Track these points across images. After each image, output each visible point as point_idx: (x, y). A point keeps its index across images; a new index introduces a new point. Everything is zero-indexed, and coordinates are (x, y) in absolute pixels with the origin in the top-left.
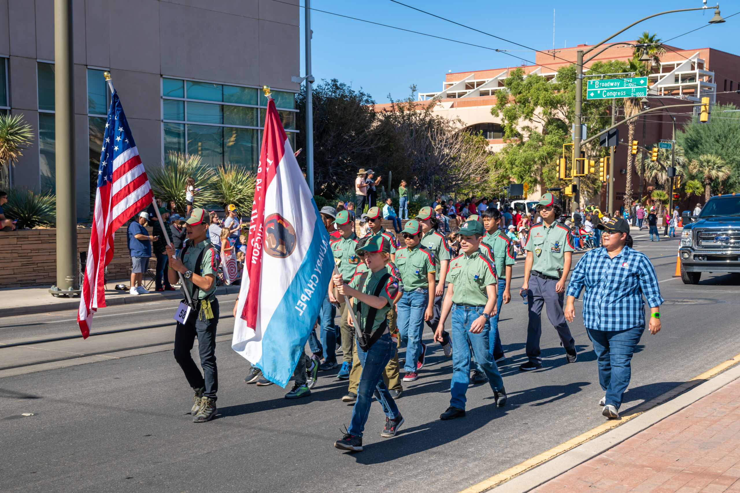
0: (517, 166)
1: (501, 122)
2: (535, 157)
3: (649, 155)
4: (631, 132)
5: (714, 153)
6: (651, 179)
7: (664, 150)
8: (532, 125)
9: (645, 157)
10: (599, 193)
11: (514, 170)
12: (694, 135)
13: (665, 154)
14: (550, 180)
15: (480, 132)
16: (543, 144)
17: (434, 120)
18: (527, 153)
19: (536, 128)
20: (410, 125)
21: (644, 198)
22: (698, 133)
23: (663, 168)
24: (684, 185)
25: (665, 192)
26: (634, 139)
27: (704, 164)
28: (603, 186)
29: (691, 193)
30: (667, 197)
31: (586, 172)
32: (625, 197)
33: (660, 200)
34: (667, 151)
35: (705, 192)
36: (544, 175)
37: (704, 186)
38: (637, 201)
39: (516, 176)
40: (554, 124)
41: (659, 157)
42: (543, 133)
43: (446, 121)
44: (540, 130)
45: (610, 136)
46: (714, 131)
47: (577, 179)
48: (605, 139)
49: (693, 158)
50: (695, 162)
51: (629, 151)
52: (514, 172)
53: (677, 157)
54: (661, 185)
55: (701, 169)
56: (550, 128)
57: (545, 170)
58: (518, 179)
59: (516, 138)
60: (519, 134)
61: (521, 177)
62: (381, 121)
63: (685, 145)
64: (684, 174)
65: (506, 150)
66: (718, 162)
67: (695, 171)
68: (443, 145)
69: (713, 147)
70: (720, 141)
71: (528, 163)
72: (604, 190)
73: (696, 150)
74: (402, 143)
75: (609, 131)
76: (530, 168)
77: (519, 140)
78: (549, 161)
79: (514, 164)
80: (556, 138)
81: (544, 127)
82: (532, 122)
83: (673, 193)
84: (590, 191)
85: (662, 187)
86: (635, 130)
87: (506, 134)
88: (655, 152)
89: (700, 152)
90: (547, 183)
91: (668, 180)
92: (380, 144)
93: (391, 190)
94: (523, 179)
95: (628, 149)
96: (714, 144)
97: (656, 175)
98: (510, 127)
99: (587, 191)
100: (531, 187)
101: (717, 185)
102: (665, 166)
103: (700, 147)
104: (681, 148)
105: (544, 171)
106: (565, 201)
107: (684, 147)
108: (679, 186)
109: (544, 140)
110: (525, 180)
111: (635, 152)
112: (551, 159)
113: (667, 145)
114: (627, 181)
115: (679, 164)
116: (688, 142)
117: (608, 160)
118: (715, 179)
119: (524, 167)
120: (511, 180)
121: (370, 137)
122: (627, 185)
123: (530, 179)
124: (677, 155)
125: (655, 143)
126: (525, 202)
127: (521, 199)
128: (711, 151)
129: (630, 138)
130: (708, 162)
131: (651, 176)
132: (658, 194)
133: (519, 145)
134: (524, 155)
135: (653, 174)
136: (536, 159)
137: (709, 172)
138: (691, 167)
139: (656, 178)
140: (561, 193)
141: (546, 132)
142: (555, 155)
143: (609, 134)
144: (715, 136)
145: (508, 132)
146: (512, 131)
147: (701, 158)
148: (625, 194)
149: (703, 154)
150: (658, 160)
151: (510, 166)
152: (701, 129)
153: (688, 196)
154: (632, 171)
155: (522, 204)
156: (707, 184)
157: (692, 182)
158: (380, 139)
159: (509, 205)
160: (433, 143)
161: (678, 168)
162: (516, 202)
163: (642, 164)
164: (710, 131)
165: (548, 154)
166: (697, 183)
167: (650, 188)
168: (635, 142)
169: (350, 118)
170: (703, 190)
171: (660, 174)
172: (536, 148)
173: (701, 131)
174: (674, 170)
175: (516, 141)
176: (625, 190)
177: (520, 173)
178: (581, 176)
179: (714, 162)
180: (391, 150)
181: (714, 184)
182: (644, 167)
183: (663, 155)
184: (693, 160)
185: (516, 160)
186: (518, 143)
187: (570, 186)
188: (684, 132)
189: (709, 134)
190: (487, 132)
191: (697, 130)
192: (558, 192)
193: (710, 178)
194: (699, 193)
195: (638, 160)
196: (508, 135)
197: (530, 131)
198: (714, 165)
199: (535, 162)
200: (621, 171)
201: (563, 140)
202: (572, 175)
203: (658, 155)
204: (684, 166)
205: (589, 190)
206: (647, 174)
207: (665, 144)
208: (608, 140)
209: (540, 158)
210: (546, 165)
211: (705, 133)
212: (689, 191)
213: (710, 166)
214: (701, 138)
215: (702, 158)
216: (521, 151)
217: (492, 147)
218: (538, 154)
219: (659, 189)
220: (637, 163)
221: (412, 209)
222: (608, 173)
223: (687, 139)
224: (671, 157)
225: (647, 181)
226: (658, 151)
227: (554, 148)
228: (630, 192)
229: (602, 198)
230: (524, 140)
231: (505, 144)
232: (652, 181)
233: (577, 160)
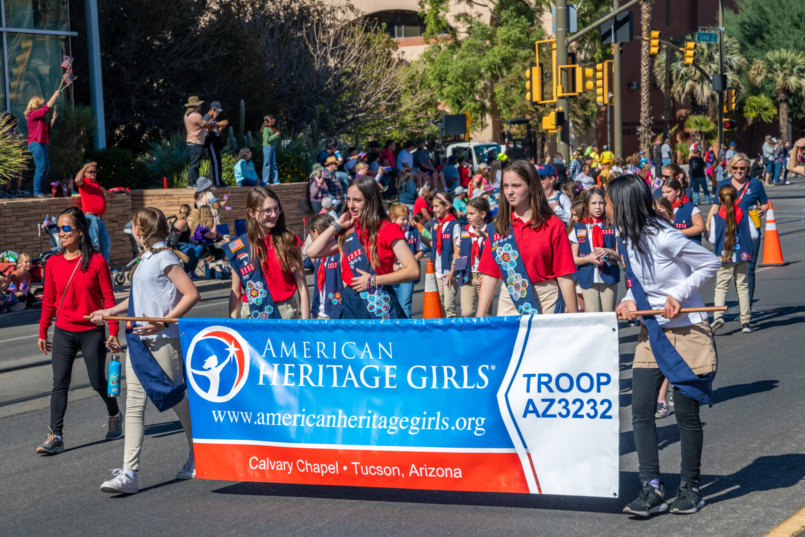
0: (450, 84)
1: (419, 7)
2: (480, 68)
3: (677, 54)
4: (646, 16)
5: (792, 45)
6: (683, 97)
7: (704, 45)
8: (472, 11)
9: (671, 59)
10: (593, 125)
11: (445, 91)
12: (755, 17)
13: (706, 52)
14: (508, 106)
15: (381, 27)
16: (493, 44)
17: (308, 8)
18: (468, 59)
19: (480, 15)
20: (268, 18)
21: (673, 129)
22: (763, 12)
23: (704, 76)
24: (741, 104)
25: (708, 119)
26: (652, 27)
27: (775, 67)
28: (600, 113)
29: (755, 119)
30: (712, 126)
31: (579, 89)
32: (640, 129)
33: (701, 133)
34: (709, 46)
35: (778, 115)
36: (498, 97)
37: (777, 105)
38: (660, 137)
39: (450, 100)
40: (511, 8)
41: (696, 57)
42: (491, 23)
43: (328, 9)
44: (486, 19)
45: (618, 25)
46: (791, 7)
47: (563, 101)
48: (610, 30)
49: (756, 56)
50: (759, 63)
51: (644, 51)
52: (445, 94)
53: (728, 57)
54: (702, 106)
55: (770, 75)
56: (504, 14)
57: (499, 88)
58: (453, 105)
59: (446, 35)
60: (451, 28)
61: (459, 102)
62: (216, 12)
63: (741, 35)
64: (741, 86)
65: (429, 57)
66: (800, 61)
67: (759, 79)
68: (329, 51)
69: (789, 35)
70: (801, 24)
71: (468, 77)
72: (602, 119)
73: (759, 42)
74: (258, 50)
75: (615, 16)
76: (473, 86)
77: (452, 38)
78: (505, 72)
79: (445, 80)
80: (515, 33)
81: (493, 13)
82: (472, 6)
83: (724, 120)
84: (579, 121)
85: (703, 110)
86: (652, 13)
87: (428, 29)
88: (690, 49)
89: (766, 45)
90: (504, 111)
91: (713, 97)
92: (219, 53)
93: (246, 133)
94: (461, 107)
95: (640, 46)
96: (791, 30)
97: (692, 88)
98: (436, 16)
99: (573, 122)
100: (476, 119)
101: (799, 101)
102: (707, 72)
103: (767, 36)
104: (734, 40)
105: (496, 90)
106: (536, 140)
107: (738, 39)
108: (734, 106)
109: (495, 36)
110: (464, 108)
111: (654, 50)
112: (509, 69)
113: (710, 35)
114: (643, 102)
115: (731, 67)
116: (745, 28)
117: (610, 65)
118: (796, 92)
119: (462, 85)
120: (440, 108)
121: (201, 40)
122: (643, 109)
123: (473, 105)
124: (727, 52)
125: (687, 34)
126: (472, 145)
127: (463, 141)
128: (786, 42)
129: (644, 27)
130: (782, 62)
131: (683, 91)
132: (696, 123)
133: (451, 47)
134: (462, 63)
135: (687, 87)
136: (483, 71)
137: (784, 79)
138: (752, 72)
139: (691, 94)
140: (529, 127)
141: (496, 22)
142: (514, 61)
143: (616, 20)
144: (792, 17)
145: (431, 25)
146: (438, 22)
147: (768, 56)
148: (639, 124)
149: (773, 49)
150: (695, 63)
151: (439, 83)
152: (767, 5)
153: (750, 123)
154: (650, 84)
155: (465, 149)
156: (781, 101)
157: (756, 98)
158: (218, 44)
159: (444, 152)
160: (311, 49)
161: (731, 76)
162: (455, 146)
163: (667, 70)
164: (783, 8)
165: (503, 60)
166: (764, 100)
167: (682, 112)
168: (655, 34)
169: (163, 8)
170: (775, 111)
171: (698, 88)
172: (481, 51)
173: (767, 9)
174: (724, 78)
175: (446, 39)
176: (640, 118)
177: (456, 95)
178: (570, 97)
179: (792, 62)
180: (239, 62)
181: (794, 100)
182: (671, 76)
183: (702, 53)
184: (754, 59)
185: (447, 73)
186: (449, 42)
187: (553, 114)
188: (736, 12)
189: (780, 14)
190: (394, 26)
191: (760, 8)
192: (523, 127)
193: (786, 90)
194: (769, 117)
195: (659, 65)
196: (432, 30)
197: (470, 22)
198: (794, 67)
199: (481, 76)
200: (630, 85)
201: (528, 36)
202: (554, 94)
203: (695, 54)
204: (739, 72)
205: (576, 120)
206: (677, 88)
207: (706, 34)
208: (615, 31)
209: (490, 69)
210: (500, 80)
211: (775, 13)
212: (751, 115)
213: (785, 69)
214: (768, 21)
215: (770, 55)
216: (455, 57)
217: (403, 52)
218: (486, 60)
219: (698, 113)
220: (658, 69)
221: (285, 166)
222: (611, 89)
223: (742, 24)
224: (717, 56)
225: (677, 100)
226: (695, 46)
227: (513, 50)
228: (648, 121)
229: (600, 133)
230: (459, 39)
231: (426, 46)
232: (685, 100)
233: (562, 69)
